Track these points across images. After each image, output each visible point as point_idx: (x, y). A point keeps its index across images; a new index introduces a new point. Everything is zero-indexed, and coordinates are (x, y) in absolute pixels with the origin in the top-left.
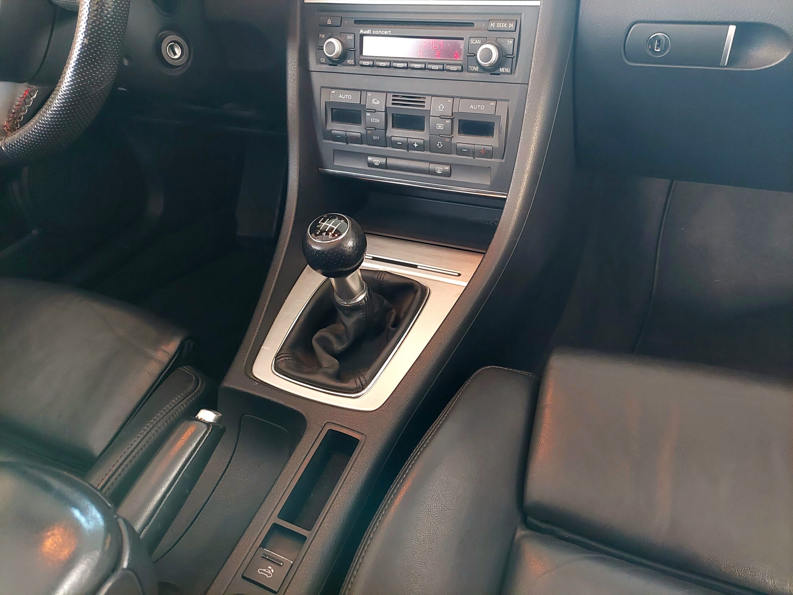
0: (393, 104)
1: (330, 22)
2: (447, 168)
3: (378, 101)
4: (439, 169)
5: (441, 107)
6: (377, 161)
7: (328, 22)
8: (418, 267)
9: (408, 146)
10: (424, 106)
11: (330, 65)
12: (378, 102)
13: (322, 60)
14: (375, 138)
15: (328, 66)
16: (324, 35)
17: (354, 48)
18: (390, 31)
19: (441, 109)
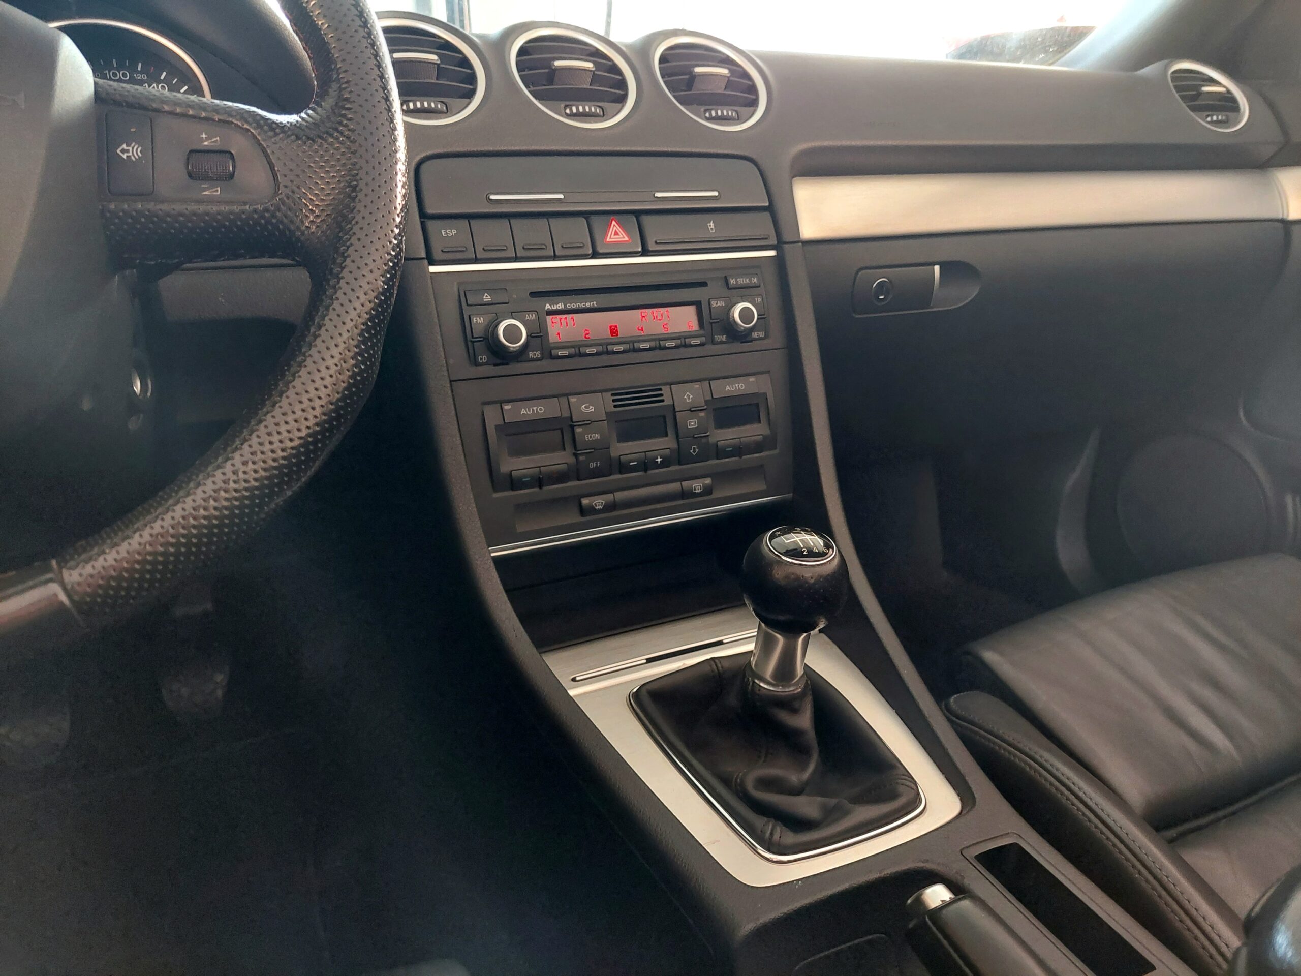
0: (615, 406)
1: (489, 297)
2: (708, 481)
3: (591, 407)
4: (697, 486)
5: (688, 396)
6: (598, 502)
7: (485, 297)
8: (725, 641)
9: (646, 465)
10: (663, 401)
11: (495, 365)
12: (592, 409)
13: (481, 359)
14: (592, 465)
15: (492, 367)
16: (482, 318)
17: (540, 332)
18: (595, 303)
19: (689, 399)
